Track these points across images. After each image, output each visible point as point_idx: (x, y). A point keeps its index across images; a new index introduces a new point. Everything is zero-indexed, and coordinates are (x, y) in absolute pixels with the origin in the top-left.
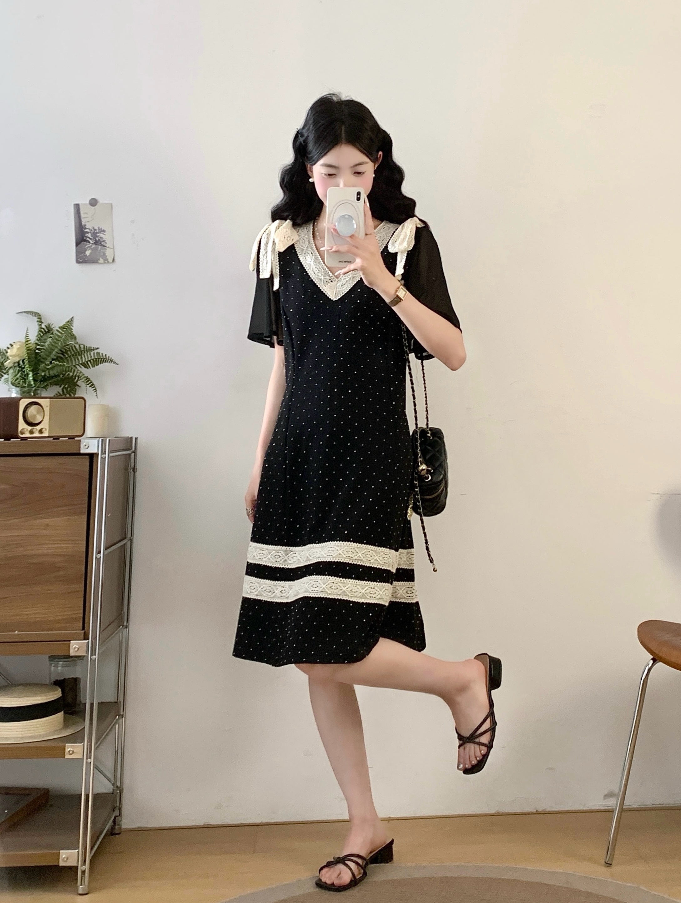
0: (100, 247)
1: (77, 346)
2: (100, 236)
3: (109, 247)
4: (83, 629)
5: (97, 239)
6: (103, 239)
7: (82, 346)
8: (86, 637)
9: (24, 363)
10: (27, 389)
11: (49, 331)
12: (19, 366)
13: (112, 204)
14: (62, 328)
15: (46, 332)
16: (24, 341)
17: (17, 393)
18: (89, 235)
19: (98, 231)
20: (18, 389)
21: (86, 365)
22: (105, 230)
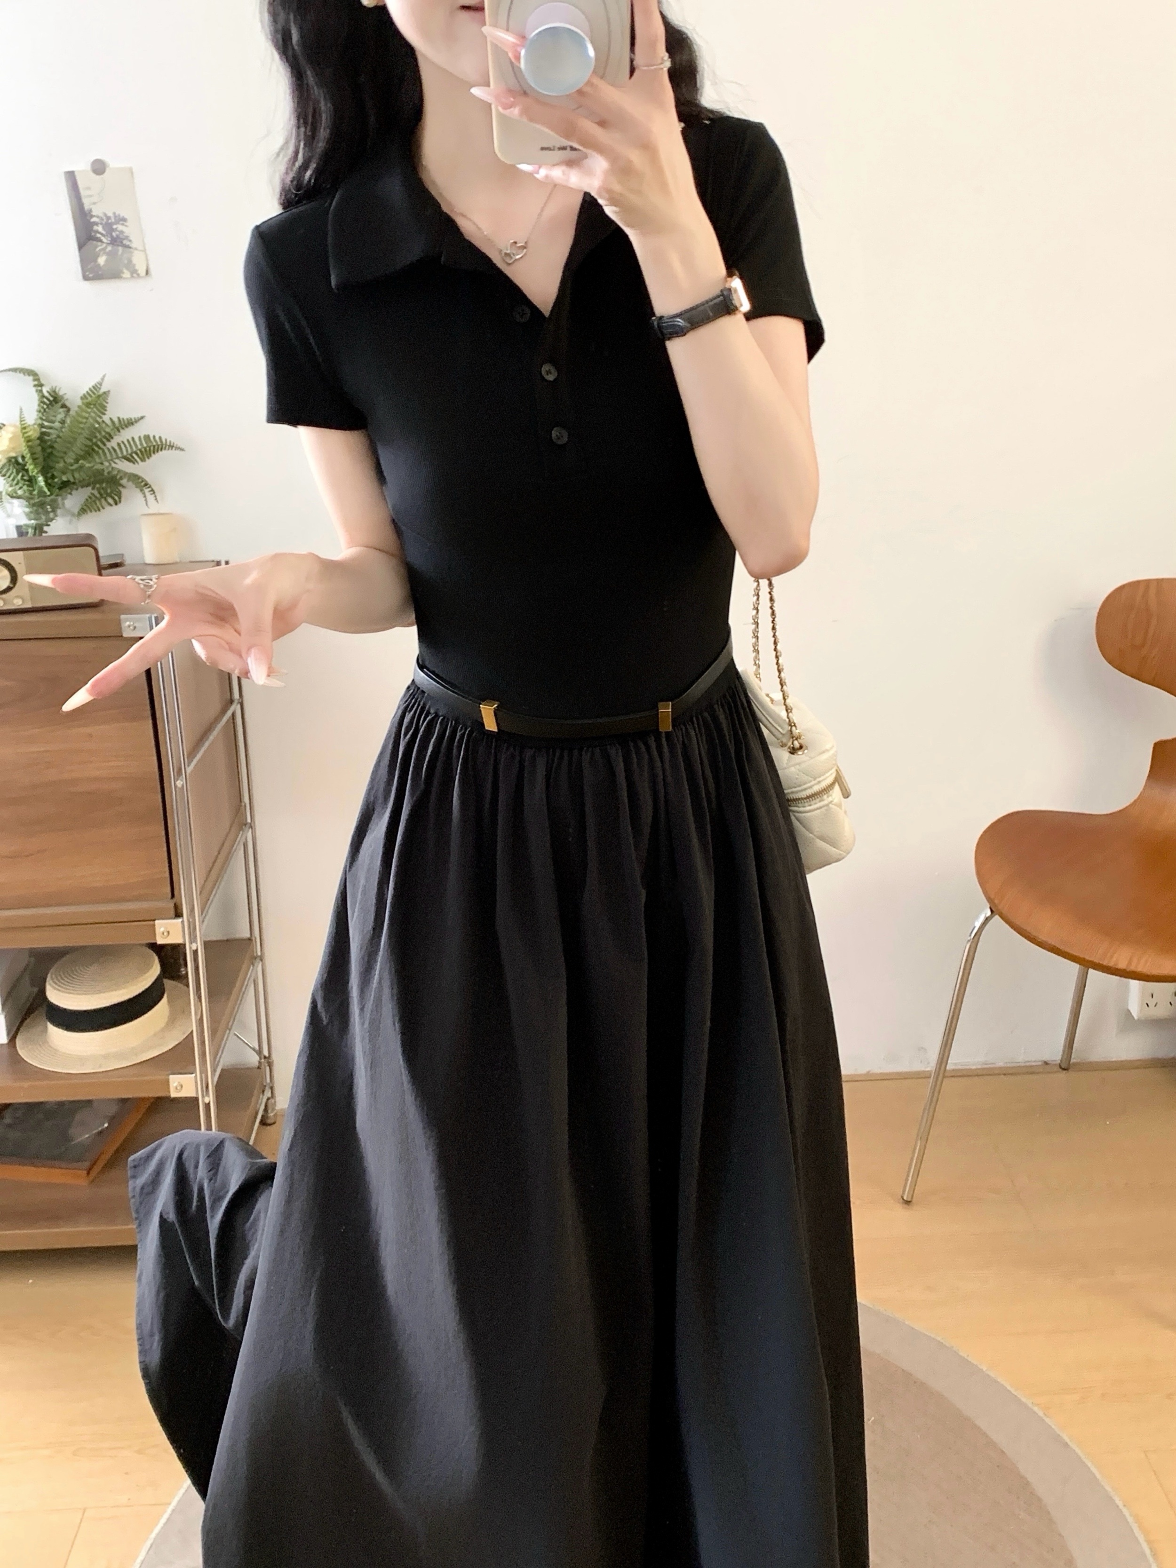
0: (120, 249)
1: (108, 422)
2: (118, 229)
3: (136, 249)
4: (173, 897)
5: (114, 234)
6: (125, 234)
8: (178, 916)
9: (23, 458)
10: (37, 500)
11: (57, 402)
12: (17, 463)
13: (131, 170)
14: (83, 398)
15: (51, 402)
18: (100, 228)
19: (113, 220)
20: (22, 500)
21: (130, 460)
22: (126, 217)
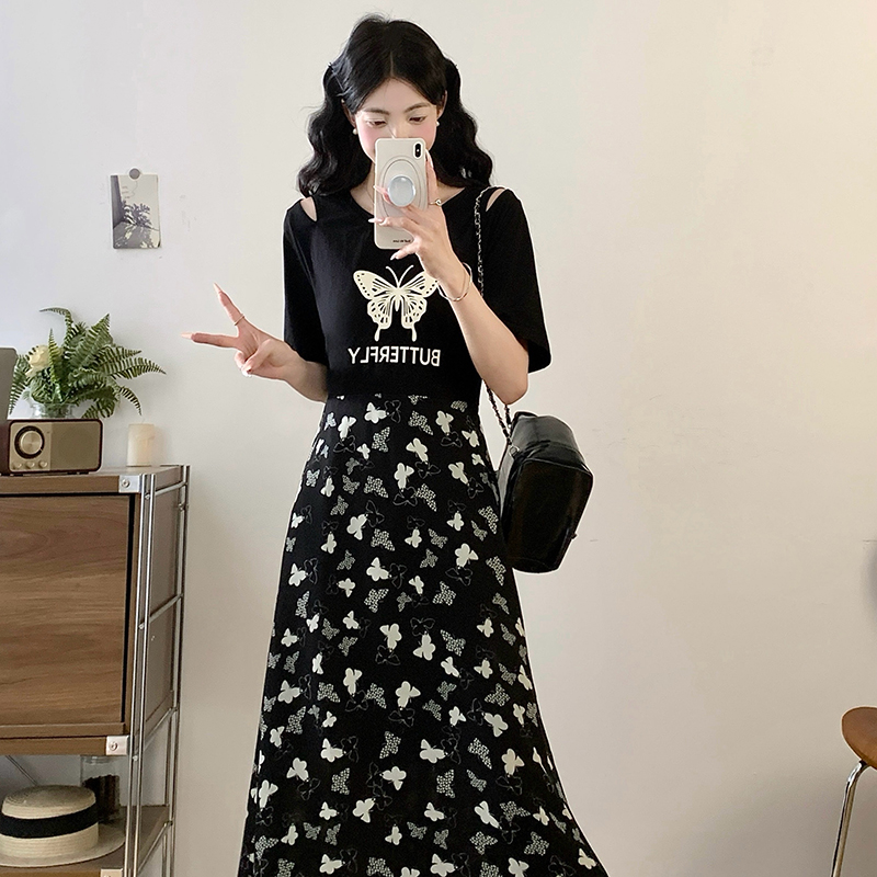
0: (142, 228)
1: (114, 349)
2: (143, 215)
3: (153, 228)
4: (123, 720)
5: (139, 218)
6: (147, 219)
7: (120, 350)
8: (125, 732)
9: (49, 373)
10: (51, 406)
11: (80, 333)
12: (43, 376)
13: (157, 176)
14: (95, 328)
15: (77, 332)
16: (48, 345)
17: (41, 410)
18: (130, 214)
19: (140, 209)
20: (42, 405)
21: (125, 374)
22: (149, 207)
